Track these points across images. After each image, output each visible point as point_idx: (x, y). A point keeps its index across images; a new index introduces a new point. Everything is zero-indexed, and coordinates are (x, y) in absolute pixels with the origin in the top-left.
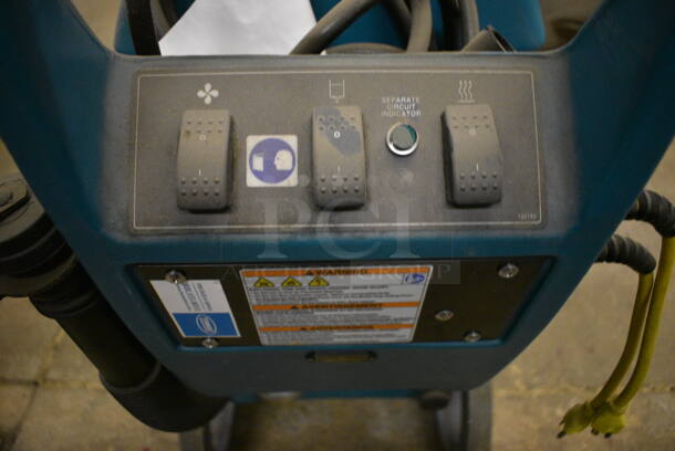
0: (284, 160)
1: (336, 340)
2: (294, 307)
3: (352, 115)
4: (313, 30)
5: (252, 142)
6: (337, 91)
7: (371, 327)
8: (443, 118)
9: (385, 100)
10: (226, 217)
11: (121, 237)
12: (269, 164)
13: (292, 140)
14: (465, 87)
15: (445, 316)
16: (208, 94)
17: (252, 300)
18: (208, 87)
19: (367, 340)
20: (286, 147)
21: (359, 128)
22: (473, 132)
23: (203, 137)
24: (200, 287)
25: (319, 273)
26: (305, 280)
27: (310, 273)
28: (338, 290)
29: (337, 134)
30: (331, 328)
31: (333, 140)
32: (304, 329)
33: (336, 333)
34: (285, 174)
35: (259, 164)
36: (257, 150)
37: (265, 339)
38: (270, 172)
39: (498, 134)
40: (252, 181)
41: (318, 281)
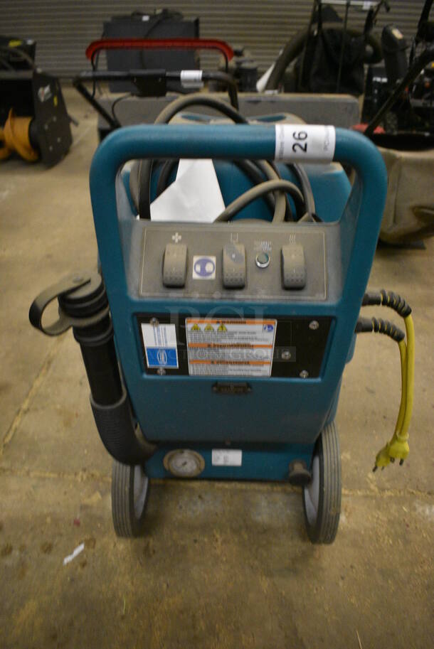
0: (209, 267)
1: (230, 373)
2: (209, 346)
3: (241, 249)
4: (224, 212)
5: (196, 259)
6: (234, 239)
7: (248, 363)
8: (281, 251)
9: (256, 243)
10: (183, 291)
11: (135, 298)
12: (203, 269)
13: (214, 259)
14: (292, 238)
15: (286, 355)
16: (177, 237)
17: (189, 340)
18: (177, 234)
19: (246, 373)
20: (210, 261)
21: (243, 254)
22: (293, 256)
23: (175, 255)
24: (165, 329)
25: (224, 322)
26: (216, 327)
27: (218, 322)
28: (232, 334)
29: (234, 256)
30: (227, 363)
31: (232, 258)
32: (213, 362)
33: (230, 366)
34: (210, 274)
35: (198, 268)
36: (198, 262)
37: (191, 371)
38: (203, 272)
39: (305, 257)
40: (195, 276)
41: (222, 327)
